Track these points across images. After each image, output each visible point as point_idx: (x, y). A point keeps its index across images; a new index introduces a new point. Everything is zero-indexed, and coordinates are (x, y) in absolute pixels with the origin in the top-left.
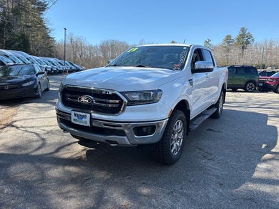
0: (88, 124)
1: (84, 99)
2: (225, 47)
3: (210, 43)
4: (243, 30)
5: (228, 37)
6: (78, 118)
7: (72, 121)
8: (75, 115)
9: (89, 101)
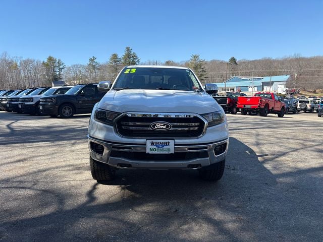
0: (172, 151)
1: (160, 126)
2: (113, 66)
3: (95, 60)
4: (128, 49)
5: (115, 56)
6: (157, 147)
7: (148, 151)
8: (152, 144)
9: (167, 126)
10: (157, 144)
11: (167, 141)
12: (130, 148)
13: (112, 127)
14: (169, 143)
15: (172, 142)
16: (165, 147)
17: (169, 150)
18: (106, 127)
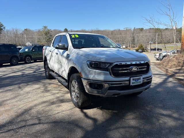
0: (142, 82)
1: (134, 69)
6: (135, 81)
7: (131, 84)
8: (133, 80)
9: (137, 69)
10: (135, 80)
11: (139, 77)
12: (121, 84)
13: (108, 72)
14: (140, 78)
15: (142, 77)
16: (139, 81)
17: (140, 82)
18: (104, 72)
